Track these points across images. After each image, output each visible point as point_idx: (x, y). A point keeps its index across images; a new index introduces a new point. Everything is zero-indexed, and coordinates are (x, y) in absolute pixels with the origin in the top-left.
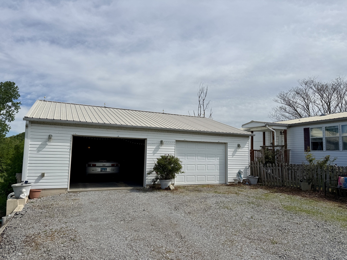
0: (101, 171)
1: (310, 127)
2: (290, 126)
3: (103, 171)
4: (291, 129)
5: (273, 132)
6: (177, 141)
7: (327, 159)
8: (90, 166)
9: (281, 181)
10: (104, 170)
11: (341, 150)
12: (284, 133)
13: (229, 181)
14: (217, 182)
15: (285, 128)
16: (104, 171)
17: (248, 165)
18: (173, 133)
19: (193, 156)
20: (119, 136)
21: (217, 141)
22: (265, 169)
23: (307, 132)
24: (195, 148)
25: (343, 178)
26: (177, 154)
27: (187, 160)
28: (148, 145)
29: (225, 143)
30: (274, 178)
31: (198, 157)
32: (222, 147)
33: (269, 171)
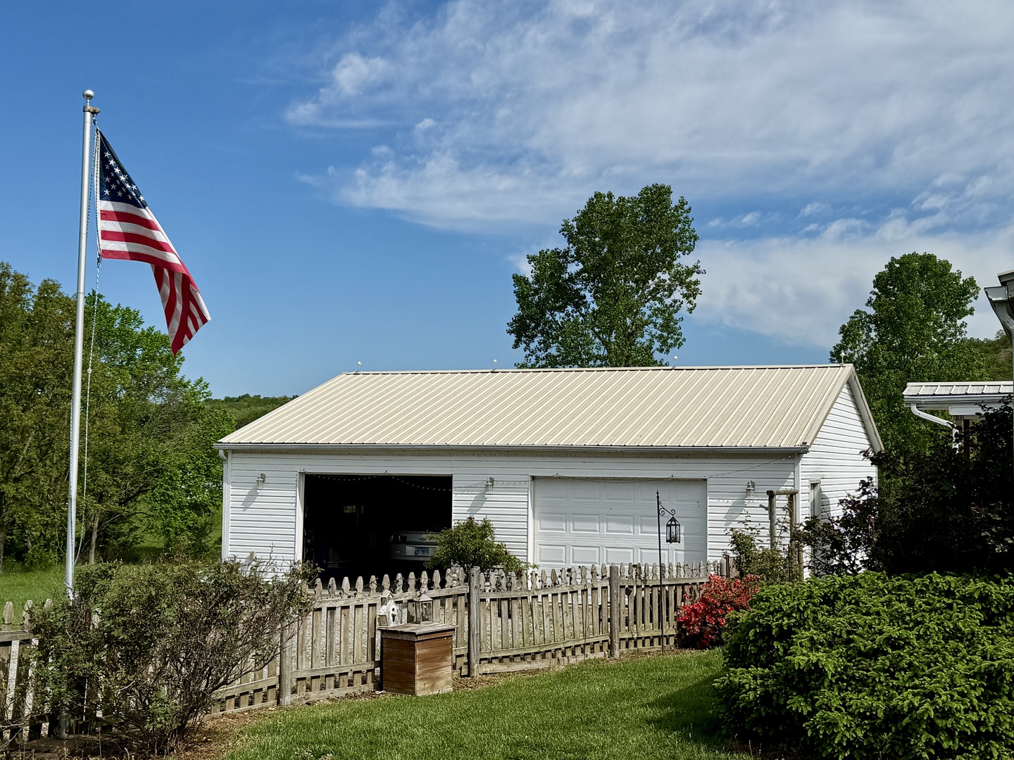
0: (416, 553)
3: (420, 554)
6: (533, 478)
8: (396, 541)
10: (423, 552)
16: (423, 555)
18: (524, 456)
19: (593, 521)
20: (388, 472)
21: (666, 475)
24: (598, 497)
26: (541, 514)
27: (572, 532)
28: (455, 490)
29: (698, 480)
31: (607, 523)
32: (693, 494)
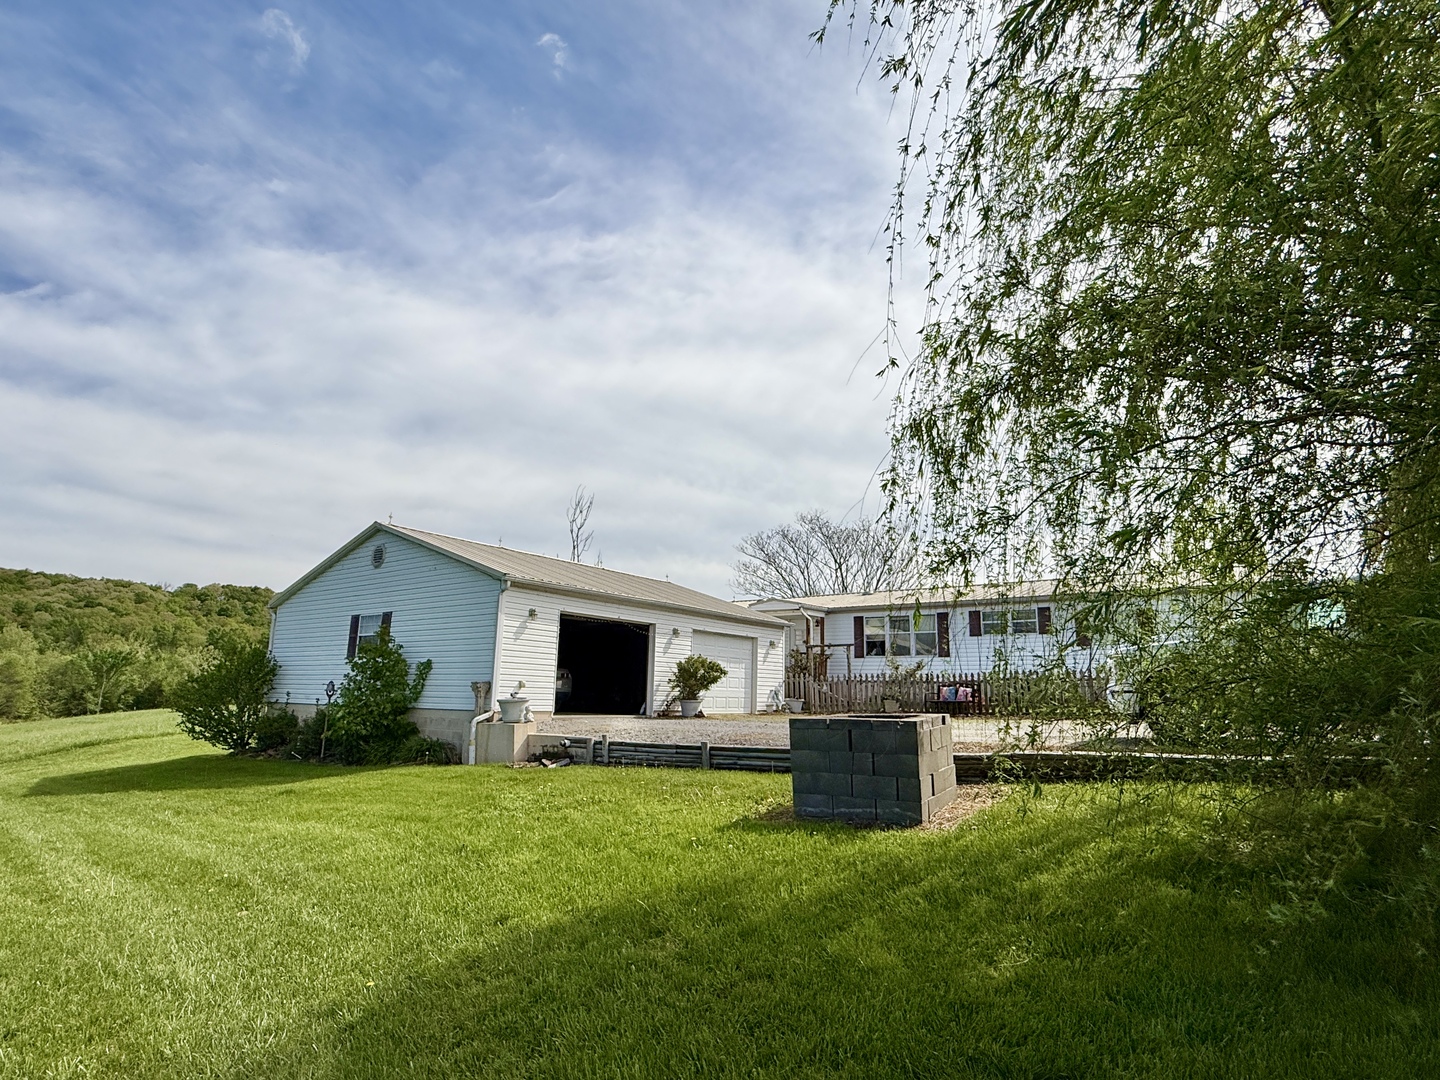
1: (865, 615)
2: (829, 612)
4: (831, 616)
5: (807, 619)
6: (695, 631)
7: (919, 666)
9: (846, 704)
11: (913, 655)
12: (820, 623)
13: (758, 709)
14: (741, 711)
15: (822, 615)
17: (781, 681)
20: (620, 618)
22: (816, 685)
23: (859, 623)
25: (945, 688)
28: (657, 635)
29: (753, 638)
30: (834, 699)
32: (748, 645)
33: (825, 687)
